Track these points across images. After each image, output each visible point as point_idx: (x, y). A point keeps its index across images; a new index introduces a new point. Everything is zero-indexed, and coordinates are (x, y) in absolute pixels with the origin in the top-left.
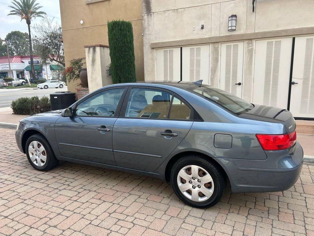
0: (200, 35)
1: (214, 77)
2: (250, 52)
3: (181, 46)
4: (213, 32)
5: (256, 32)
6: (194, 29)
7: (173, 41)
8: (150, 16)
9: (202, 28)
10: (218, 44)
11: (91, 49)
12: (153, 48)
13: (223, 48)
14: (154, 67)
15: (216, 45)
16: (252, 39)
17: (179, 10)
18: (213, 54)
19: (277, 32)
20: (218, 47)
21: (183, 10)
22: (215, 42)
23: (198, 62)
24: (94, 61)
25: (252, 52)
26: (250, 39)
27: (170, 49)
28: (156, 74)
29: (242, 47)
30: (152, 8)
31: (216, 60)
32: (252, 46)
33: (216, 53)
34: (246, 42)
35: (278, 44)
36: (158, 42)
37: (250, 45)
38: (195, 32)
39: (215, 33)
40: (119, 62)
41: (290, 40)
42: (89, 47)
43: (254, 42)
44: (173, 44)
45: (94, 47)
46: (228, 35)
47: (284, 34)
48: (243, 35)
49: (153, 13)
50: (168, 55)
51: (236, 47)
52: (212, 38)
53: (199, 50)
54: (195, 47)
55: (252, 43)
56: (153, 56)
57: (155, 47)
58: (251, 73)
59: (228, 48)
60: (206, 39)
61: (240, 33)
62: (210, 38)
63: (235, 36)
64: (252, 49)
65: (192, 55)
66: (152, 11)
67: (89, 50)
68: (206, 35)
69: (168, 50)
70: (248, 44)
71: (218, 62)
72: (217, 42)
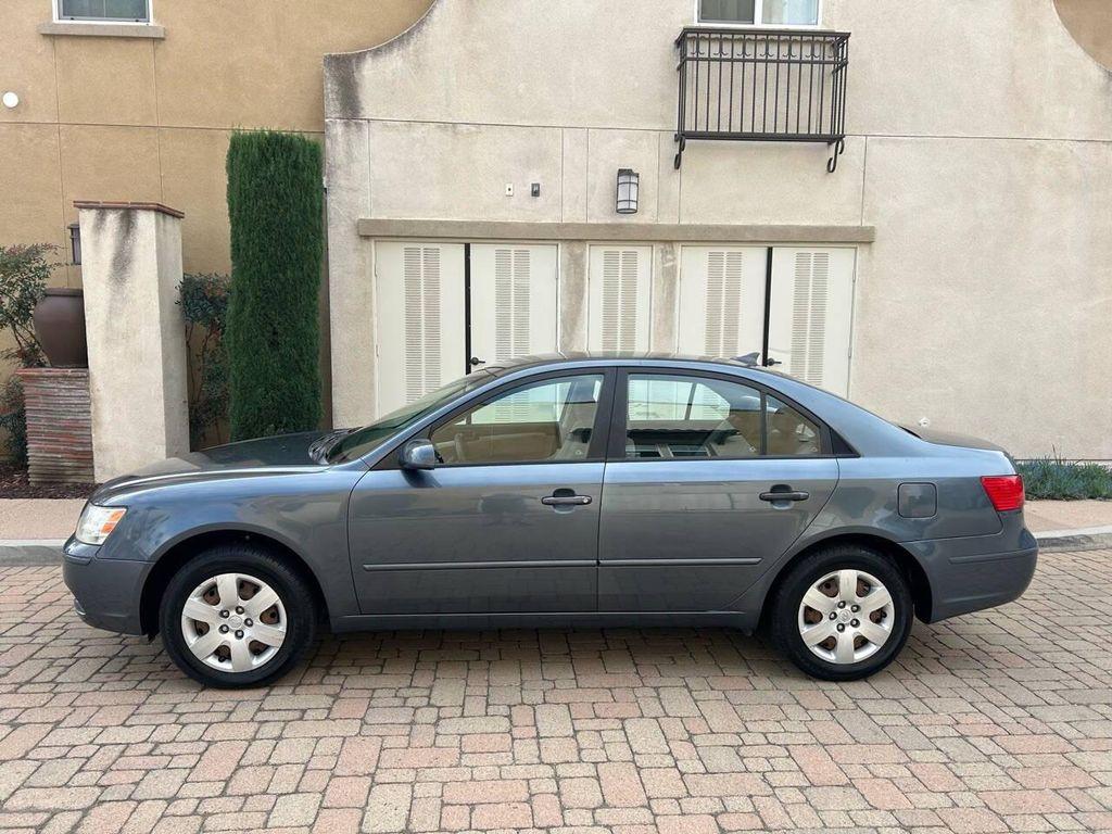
0: (528, 213)
2: (670, 275)
3: (467, 239)
4: (566, 208)
5: (682, 223)
6: (508, 193)
7: (441, 222)
8: (354, 128)
9: (535, 193)
10: (582, 244)
11: (112, 219)
12: (367, 237)
13: (595, 258)
14: (371, 297)
15: (577, 249)
16: (672, 241)
17: (459, 128)
18: (567, 275)
19: (735, 229)
20: (582, 255)
21: (473, 129)
22: (573, 238)
23: (523, 293)
25: (674, 277)
26: (668, 239)
27: (427, 246)
30: (364, 104)
31: (576, 292)
32: (674, 259)
33: (576, 268)
34: (657, 247)
35: (735, 260)
36: (385, 218)
37: (669, 257)
38: (513, 201)
39: (572, 215)
40: (281, 275)
41: (762, 253)
42: (102, 209)
43: (678, 248)
44: (442, 232)
45: (128, 214)
47: (750, 237)
48: (649, 228)
49: (369, 120)
50: (421, 264)
51: (631, 259)
52: (567, 225)
53: (524, 257)
54: (513, 248)
55: (672, 252)
56: (364, 261)
57: (372, 233)
58: (671, 334)
59: (610, 259)
60: (546, 226)
61: (642, 222)
62: (559, 227)
64: (674, 268)
65: (502, 270)
66: (363, 113)
67: (101, 219)
68: (545, 213)
69: (422, 246)
70: (665, 253)
71: (582, 297)
72: (579, 240)
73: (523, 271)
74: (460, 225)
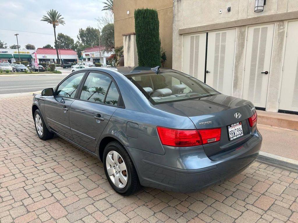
0: (226, 19)
1: (239, 64)
2: (281, 36)
3: (207, 31)
4: (240, 14)
5: (289, 11)
6: (220, 13)
7: (199, 27)
8: (179, 2)
9: (229, 10)
10: (245, 27)
11: (128, 37)
12: (181, 35)
13: (250, 32)
14: (181, 53)
15: (243, 29)
16: (283, 20)
18: (239, 40)
20: (245, 31)
22: (241, 25)
23: (223, 48)
24: (129, 48)
25: (283, 35)
26: (281, 20)
28: (182, 60)
29: (271, 30)
31: (241, 46)
32: (284, 28)
33: (242, 38)
34: (276, 24)
36: (185, 28)
37: (282, 27)
38: (222, 15)
39: (242, 16)
42: (126, 36)
43: (286, 23)
44: (199, 30)
45: (130, 36)
46: (256, 16)
48: (273, 16)
50: (195, 41)
51: (265, 31)
52: (238, 21)
53: (224, 35)
54: (221, 32)
55: (283, 25)
56: (180, 42)
57: (183, 33)
58: (280, 60)
59: (256, 31)
60: (232, 22)
62: (235, 22)
63: (263, 17)
64: (283, 32)
65: (217, 40)
68: (232, 18)
69: (195, 35)
70: (279, 26)
71: (243, 48)
72: (244, 26)
73: (224, 40)
74: (204, 27)
